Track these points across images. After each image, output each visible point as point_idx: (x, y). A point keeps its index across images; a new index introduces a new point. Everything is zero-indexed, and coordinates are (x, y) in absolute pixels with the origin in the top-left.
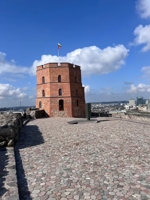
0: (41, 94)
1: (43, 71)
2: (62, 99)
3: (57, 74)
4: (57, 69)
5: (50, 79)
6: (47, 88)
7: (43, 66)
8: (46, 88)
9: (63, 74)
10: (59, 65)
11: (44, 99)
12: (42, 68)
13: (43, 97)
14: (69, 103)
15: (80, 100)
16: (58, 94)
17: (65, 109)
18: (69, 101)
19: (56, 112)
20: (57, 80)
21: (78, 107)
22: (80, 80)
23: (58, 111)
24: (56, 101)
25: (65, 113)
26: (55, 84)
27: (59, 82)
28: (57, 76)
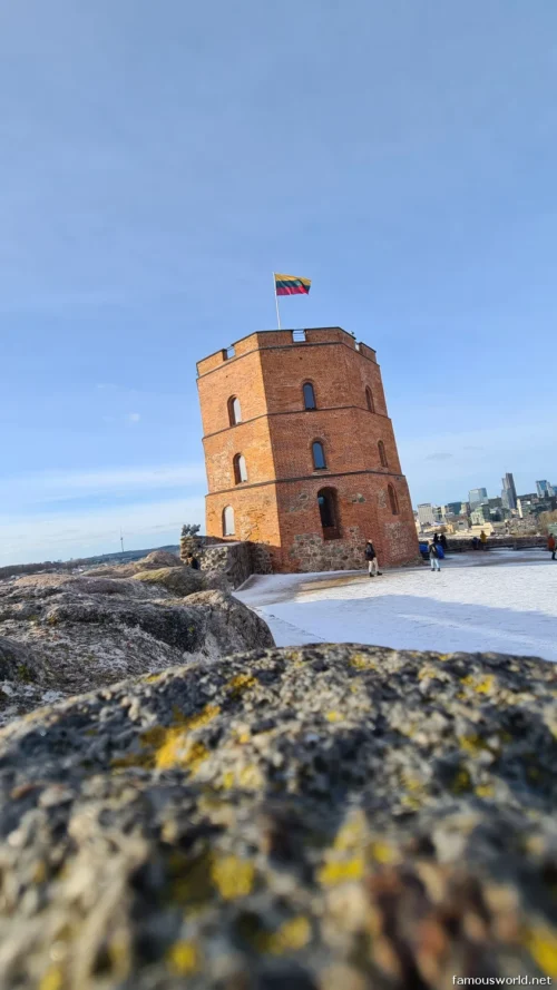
0: (228, 474)
1: (230, 371)
2: (330, 483)
3: (295, 378)
4: (295, 354)
5: (268, 398)
6: (255, 444)
7: (224, 351)
8: (249, 441)
9: (320, 373)
10: (299, 337)
11: (241, 492)
12: (222, 363)
13: (239, 485)
14: (361, 500)
15: (397, 486)
16: (310, 466)
17: (352, 531)
18: (361, 492)
19: (312, 548)
20: (298, 400)
21: (396, 517)
22: (383, 404)
23: (319, 541)
24: (304, 497)
25: (352, 549)
26: (293, 417)
27: (308, 410)
28: (298, 385)
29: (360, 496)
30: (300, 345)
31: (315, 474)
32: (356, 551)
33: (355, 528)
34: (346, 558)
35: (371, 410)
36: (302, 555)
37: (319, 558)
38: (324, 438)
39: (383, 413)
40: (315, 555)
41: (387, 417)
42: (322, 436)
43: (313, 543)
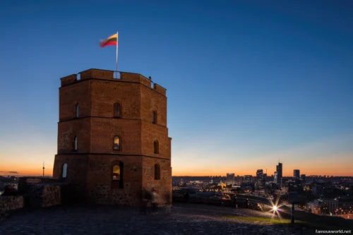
2: (120, 159)
3: (111, 99)
4: (113, 85)
5: (93, 107)
9: (125, 99)
10: (117, 76)
15: (162, 165)
17: (127, 185)
20: (110, 112)
22: (165, 120)
24: (104, 164)
25: (126, 195)
26: (105, 120)
27: (115, 117)
28: (112, 103)
29: (134, 167)
30: (116, 81)
31: (113, 153)
33: (129, 184)
35: (155, 122)
37: (106, 196)
38: (121, 135)
39: (163, 124)
41: (166, 127)
42: (120, 133)
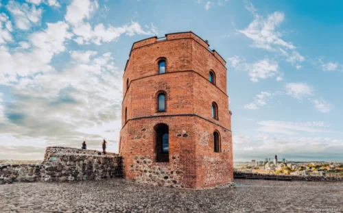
2: (164, 121)
3: (152, 58)
14: (185, 135)
15: (222, 134)
16: (153, 109)
17: (174, 158)
18: (185, 129)
19: (144, 166)
21: (218, 154)
23: (149, 162)
25: (172, 173)
29: (184, 132)
31: (156, 115)
32: (175, 174)
33: (177, 155)
34: (166, 178)
35: (213, 83)
36: (137, 170)
38: (166, 90)
39: (223, 90)
40: (145, 171)
41: (225, 94)
42: (164, 89)
43: (145, 162)
